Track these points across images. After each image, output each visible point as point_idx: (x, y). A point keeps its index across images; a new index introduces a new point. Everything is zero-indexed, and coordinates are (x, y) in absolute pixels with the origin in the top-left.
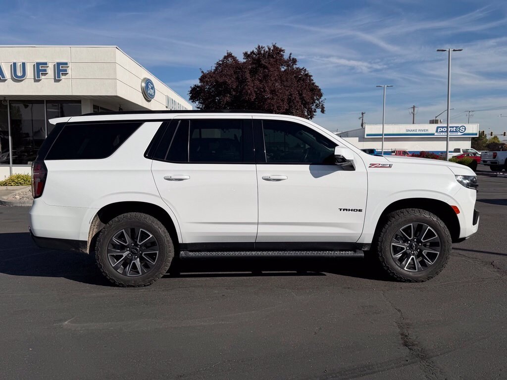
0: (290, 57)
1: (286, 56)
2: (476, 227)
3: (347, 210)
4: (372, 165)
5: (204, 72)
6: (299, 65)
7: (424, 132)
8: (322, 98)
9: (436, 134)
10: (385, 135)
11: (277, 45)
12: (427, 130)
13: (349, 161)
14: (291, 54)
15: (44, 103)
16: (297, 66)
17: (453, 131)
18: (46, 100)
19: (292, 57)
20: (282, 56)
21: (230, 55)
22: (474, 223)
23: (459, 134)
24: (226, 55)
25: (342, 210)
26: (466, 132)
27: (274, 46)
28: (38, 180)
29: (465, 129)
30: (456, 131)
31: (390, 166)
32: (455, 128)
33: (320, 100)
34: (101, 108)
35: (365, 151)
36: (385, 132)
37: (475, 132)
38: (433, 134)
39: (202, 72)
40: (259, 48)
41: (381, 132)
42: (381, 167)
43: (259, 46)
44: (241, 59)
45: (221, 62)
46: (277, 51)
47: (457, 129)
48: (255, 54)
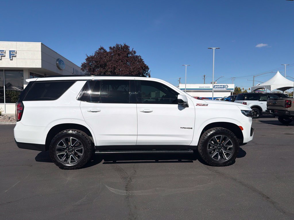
0: (132, 50)
1: (131, 50)
2: (252, 137)
3: (184, 128)
4: (198, 105)
5: (88, 56)
6: (137, 54)
7: (208, 88)
8: (149, 70)
9: (214, 89)
10: (187, 89)
11: (126, 44)
12: (209, 87)
13: (185, 102)
14: (133, 49)
15: (3, 71)
16: (136, 55)
17: (222, 88)
18: (5, 70)
19: (134, 50)
20: (129, 49)
21: (102, 48)
22: (251, 135)
23: (225, 89)
24: (100, 48)
25: (182, 128)
26: (228, 88)
27: (125, 45)
28: (19, 112)
29: (228, 87)
30: (223, 88)
31: (207, 105)
32: (223, 86)
33: (148, 71)
34: (35, 74)
35: (195, 98)
36: (187, 88)
37: (232, 88)
38: (212, 89)
39: (87, 56)
40: (117, 46)
41: (185, 88)
42: (202, 105)
43: (117, 45)
44: (108, 50)
45: (98, 52)
46: (126, 47)
47: (224, 87)
48: (115, 48)
